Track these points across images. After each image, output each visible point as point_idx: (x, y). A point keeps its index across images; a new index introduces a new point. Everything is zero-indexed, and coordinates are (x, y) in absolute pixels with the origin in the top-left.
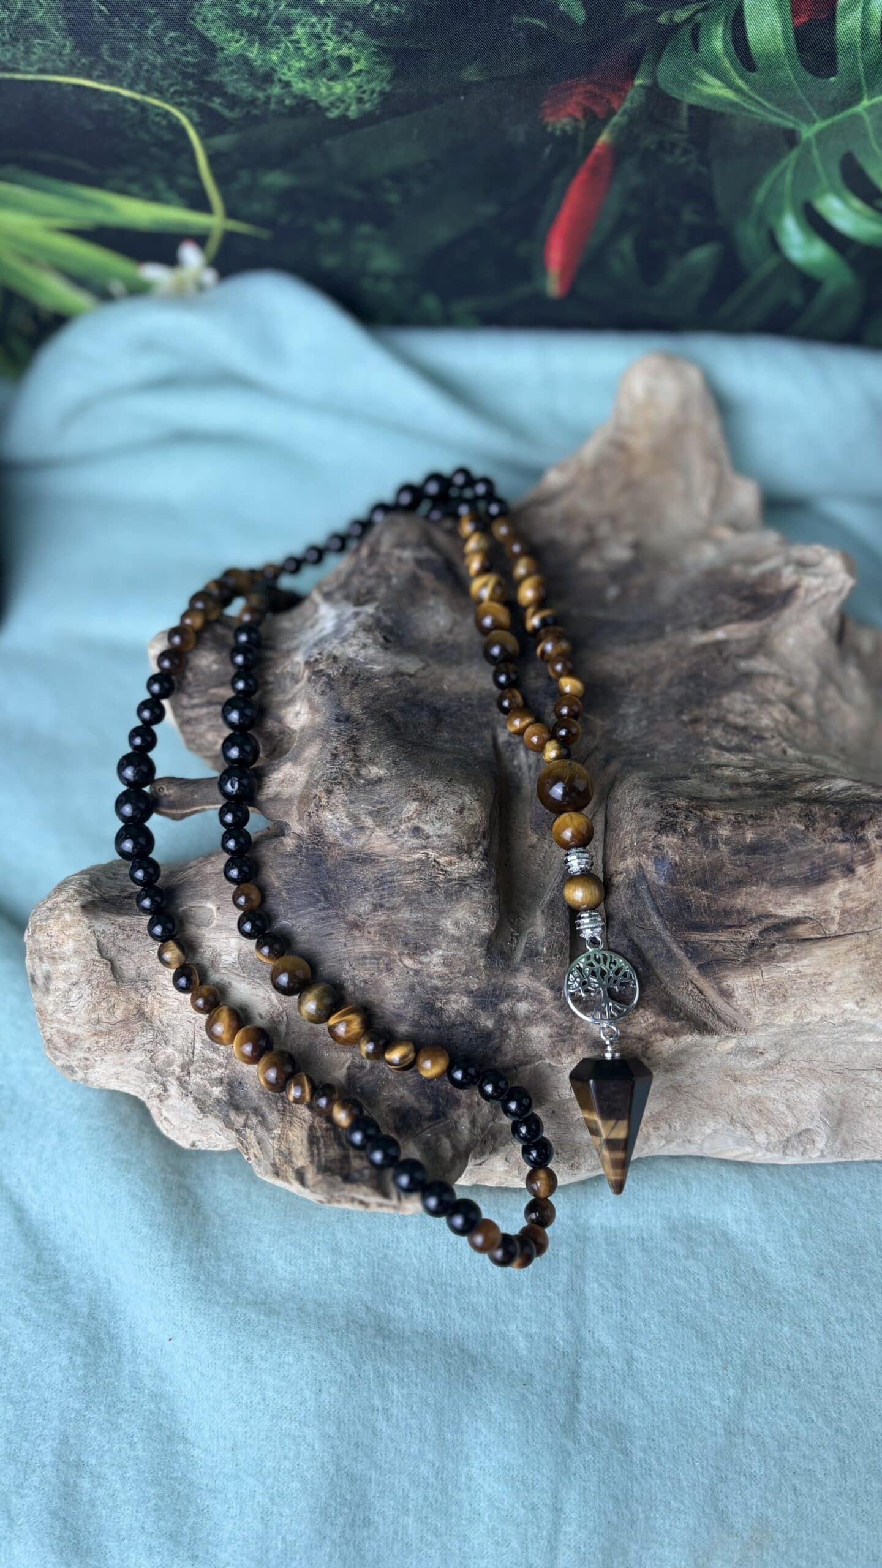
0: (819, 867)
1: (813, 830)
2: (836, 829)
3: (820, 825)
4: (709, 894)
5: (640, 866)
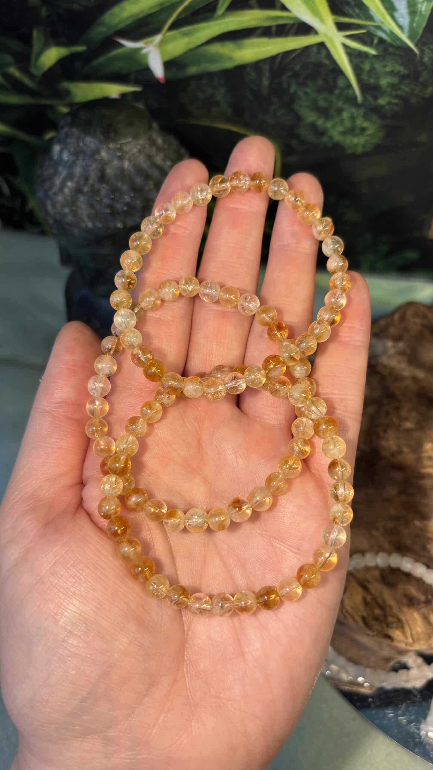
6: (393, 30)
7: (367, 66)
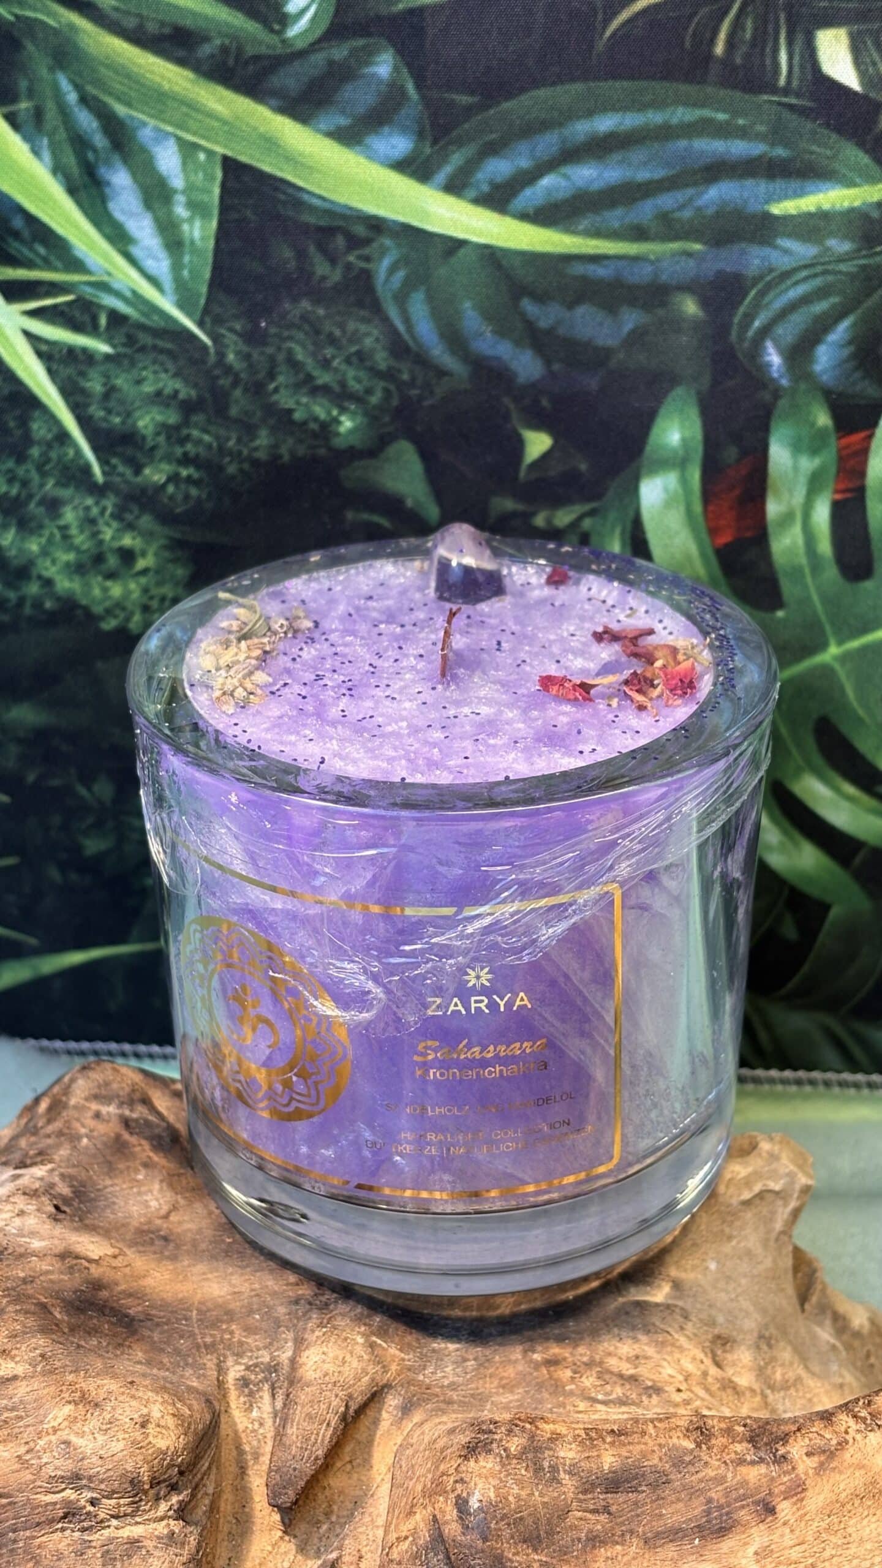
0: (720, 1507)
1: (708, 1449)
2: (745, 1445)
3: (719, 1441)
4: (544, 1559)
5: (435, 1519)
6: (136, 288)
7: (95, 385)
